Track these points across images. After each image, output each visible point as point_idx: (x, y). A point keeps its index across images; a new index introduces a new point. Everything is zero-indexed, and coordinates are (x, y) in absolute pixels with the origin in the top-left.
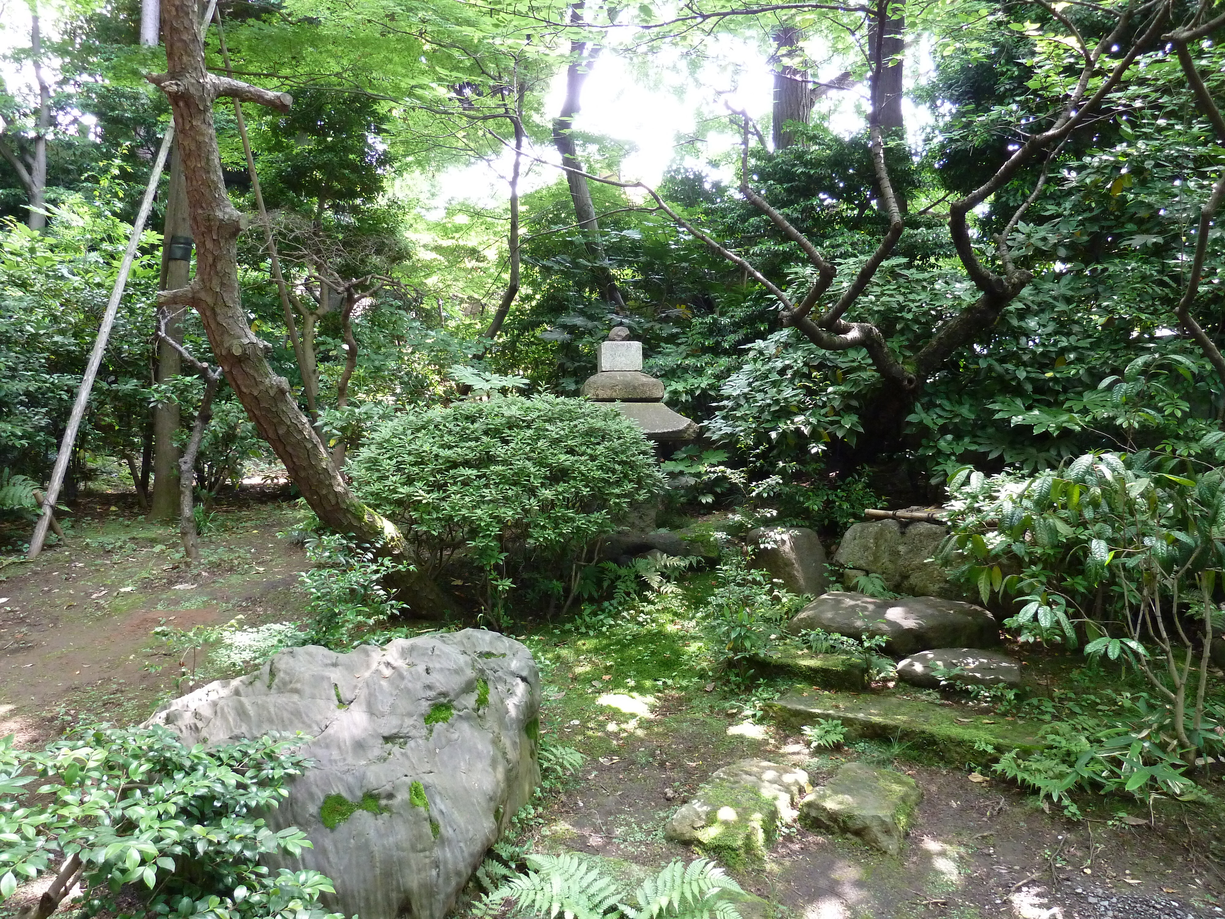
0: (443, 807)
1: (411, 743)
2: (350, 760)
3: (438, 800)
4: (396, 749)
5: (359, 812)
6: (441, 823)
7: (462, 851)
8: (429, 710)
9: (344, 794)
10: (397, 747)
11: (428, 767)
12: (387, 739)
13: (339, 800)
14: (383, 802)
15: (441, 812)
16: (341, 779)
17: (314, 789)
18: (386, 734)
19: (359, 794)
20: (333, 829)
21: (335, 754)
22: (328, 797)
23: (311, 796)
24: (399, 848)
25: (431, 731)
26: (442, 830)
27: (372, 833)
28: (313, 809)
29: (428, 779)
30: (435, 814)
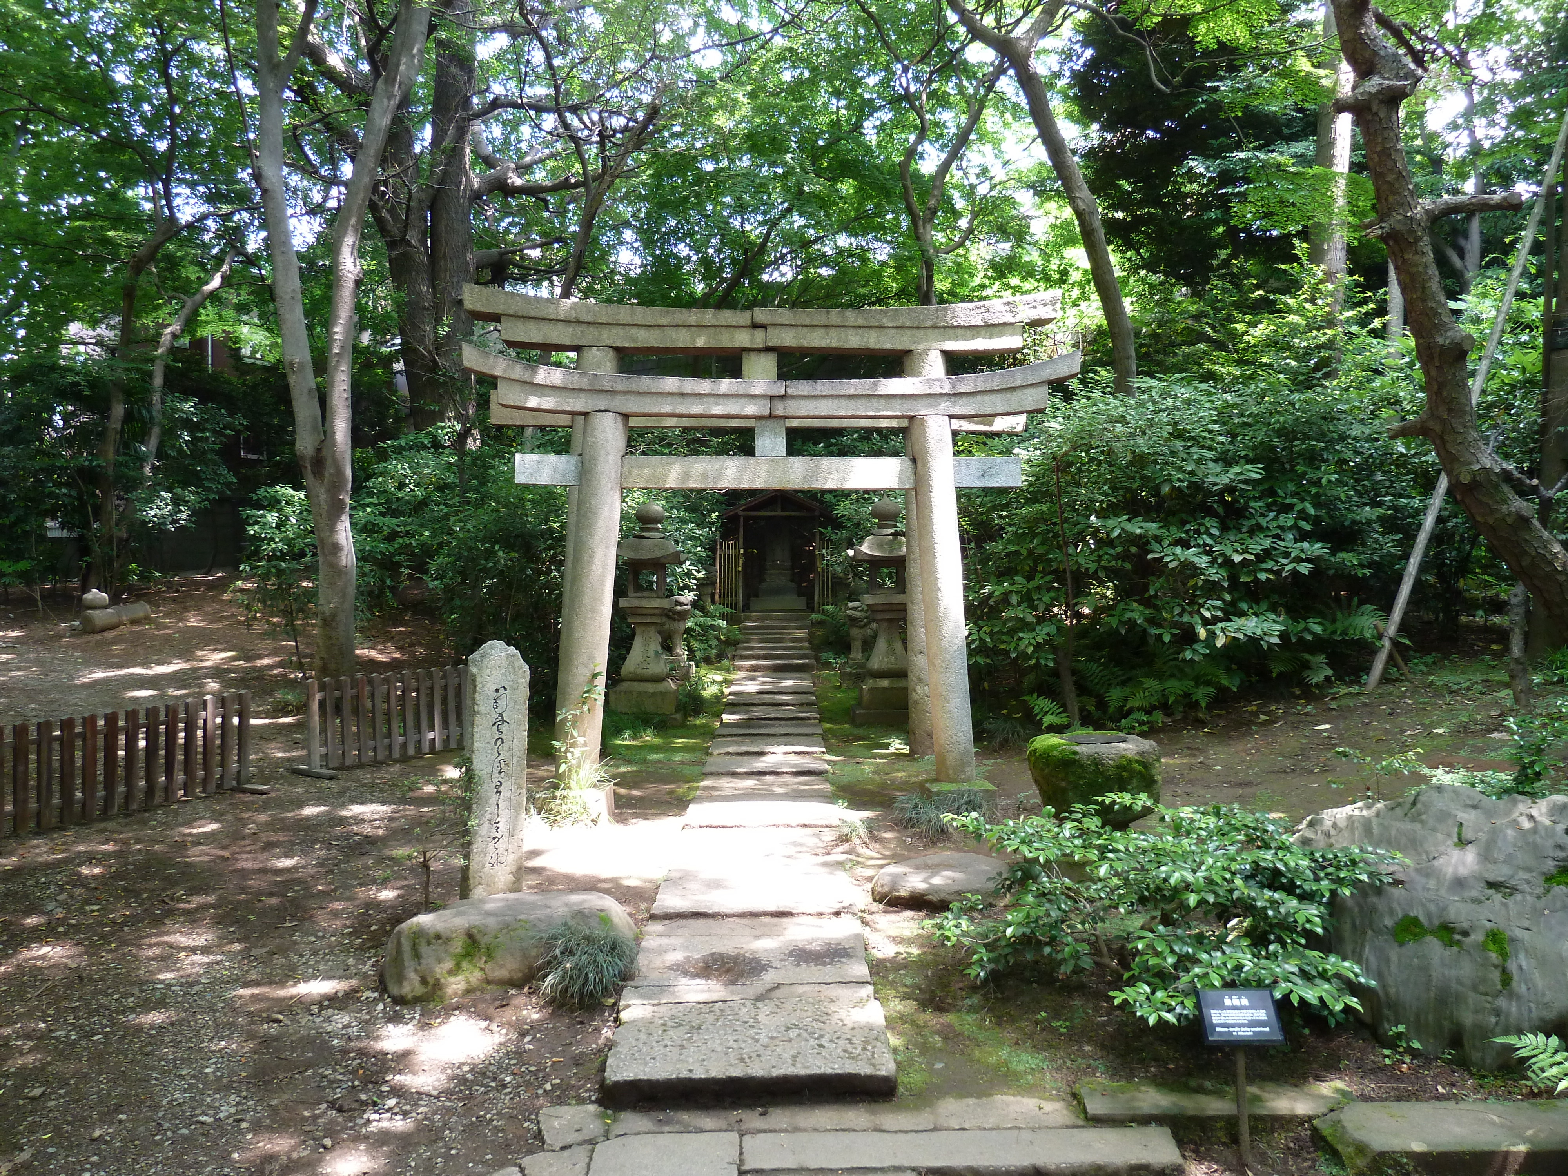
0: (1524, 964)
1: (1519, 897)
2: (1443, 892)
3: (1522, 956)
4: (1498, 897)
5: (1429, 938)
6: (1516, 977)
7: (1530, 1011)
8: (1554, 871)
9: (1422, 919)
10: (1500, 896)
11: (1527, 924)
12: (1491, 885)
13: (1415, 921)
14: (1457, 937)
15: (1520, 968)
16: (1423, 905)
17: (1395, 906)
18: (1491, 880)
19: (1436, 922)
20: (1401, 944)
21: (1432, 884)
22: (1406, 916)
23: (1392, 912)
24: (1459, 982)
25: (1548, 891)
26: (1514, 984)
27: (1436, 960)
28: (1388, 922)
29: (1519, 933)
30: (1512, 966)
